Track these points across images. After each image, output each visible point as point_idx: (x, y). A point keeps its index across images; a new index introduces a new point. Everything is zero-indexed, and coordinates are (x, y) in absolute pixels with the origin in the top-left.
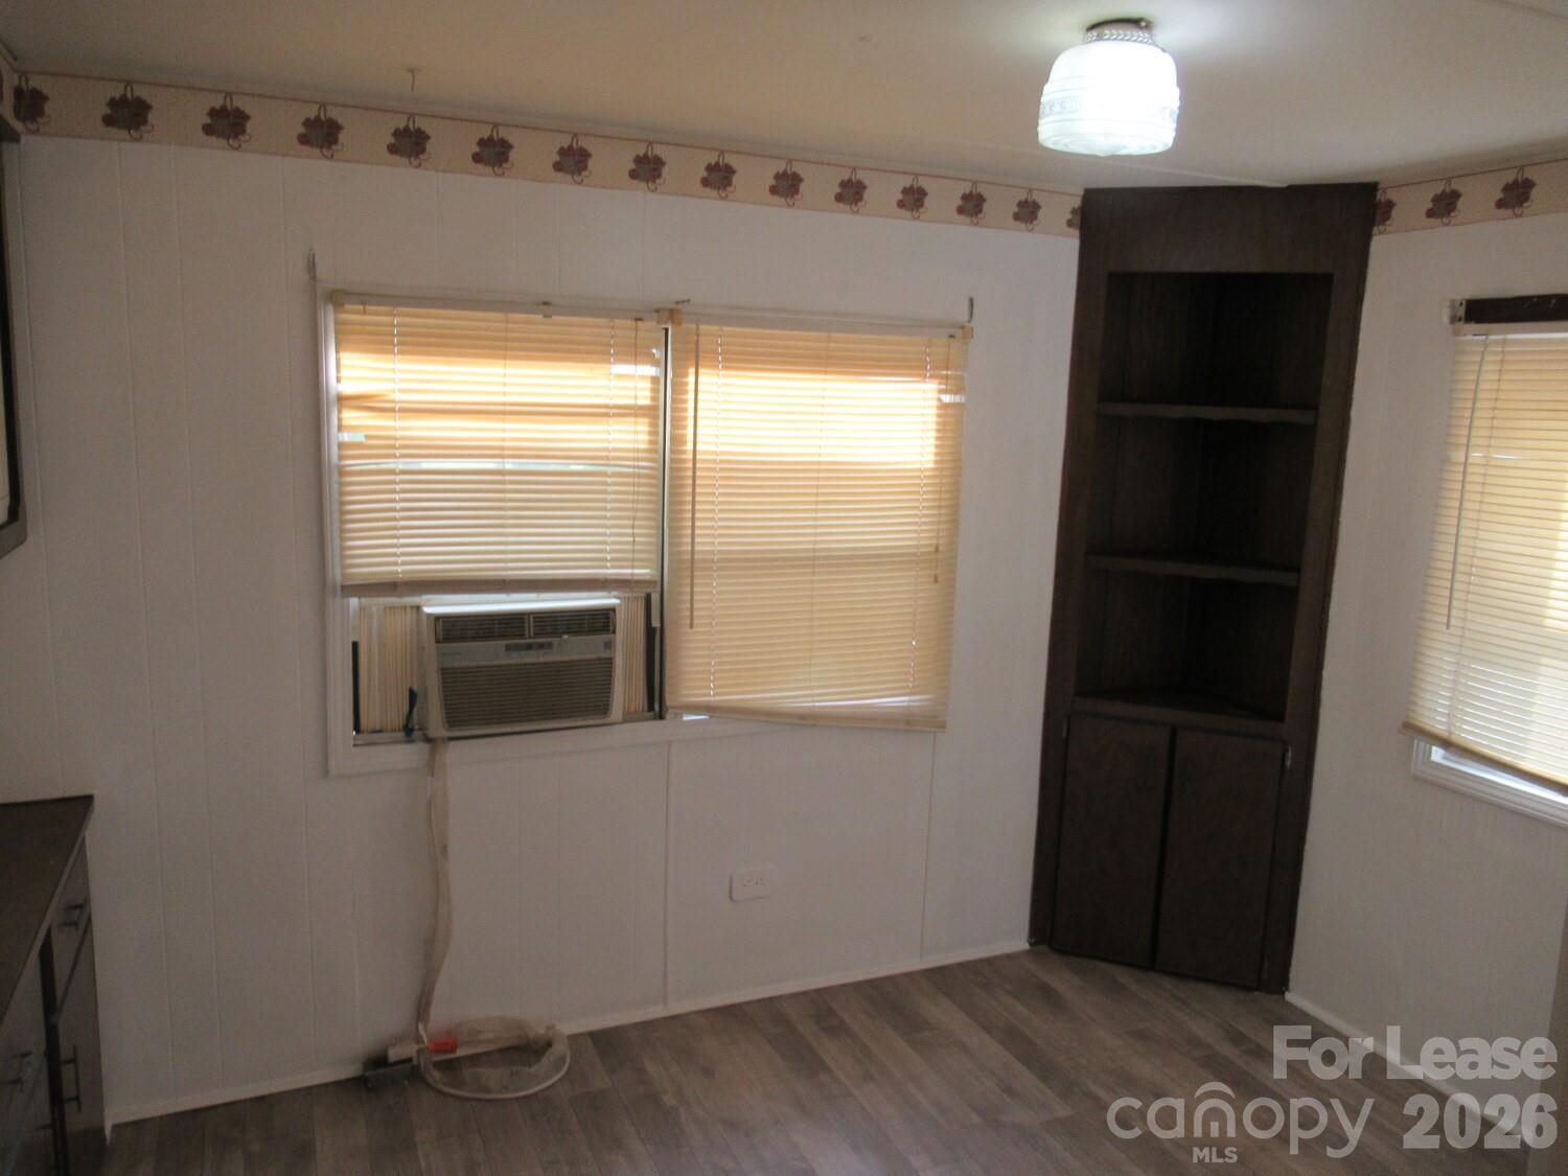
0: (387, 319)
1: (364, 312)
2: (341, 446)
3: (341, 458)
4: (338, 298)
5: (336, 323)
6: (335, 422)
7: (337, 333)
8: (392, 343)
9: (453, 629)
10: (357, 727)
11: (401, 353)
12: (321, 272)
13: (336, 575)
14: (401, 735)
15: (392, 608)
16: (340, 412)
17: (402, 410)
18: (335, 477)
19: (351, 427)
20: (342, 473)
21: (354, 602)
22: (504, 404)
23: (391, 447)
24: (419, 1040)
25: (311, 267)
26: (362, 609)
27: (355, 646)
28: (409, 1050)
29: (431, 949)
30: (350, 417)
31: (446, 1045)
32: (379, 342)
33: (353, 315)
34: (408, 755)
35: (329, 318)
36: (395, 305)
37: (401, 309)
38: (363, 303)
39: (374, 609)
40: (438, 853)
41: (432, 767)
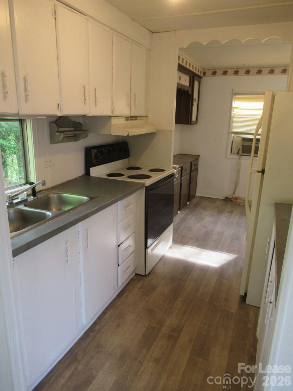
0: (241, 97)
1: (238, 96)
2: (234, 114)
3: (233, 115)
4: (236, 94)
5: (235, 97)
6: (233, 111)
7: (235, 99)
8: (241, 100)
9: (244, 139)
10: (231, 153)
11: (243, 101)
12: (234, 91)
13: (231, 131)
14: (237, 154)
15: (237, 137)
16: (234, 109)
17: (242, 109)
18: (232, 118)
19: (235, 112)
20: (233, 118)
21: (233, 135)
22: (256, 108)
23: (239, 114)
24: (233, 196)
25: (233, 90)
26: (234, 136)
27: (232, 141)
28: (231, 197)
29: (236, 185)
30: (235, 110)
31: (236, 198)
32: (240, 100)
33: (237, 96)
34: (237, 157)
35: (234, 97)
36: (242, 95)
37: (243, 95)
38: (238, 95)
39: (235, 137)
40: (239, 171)
41: (239, 159)
